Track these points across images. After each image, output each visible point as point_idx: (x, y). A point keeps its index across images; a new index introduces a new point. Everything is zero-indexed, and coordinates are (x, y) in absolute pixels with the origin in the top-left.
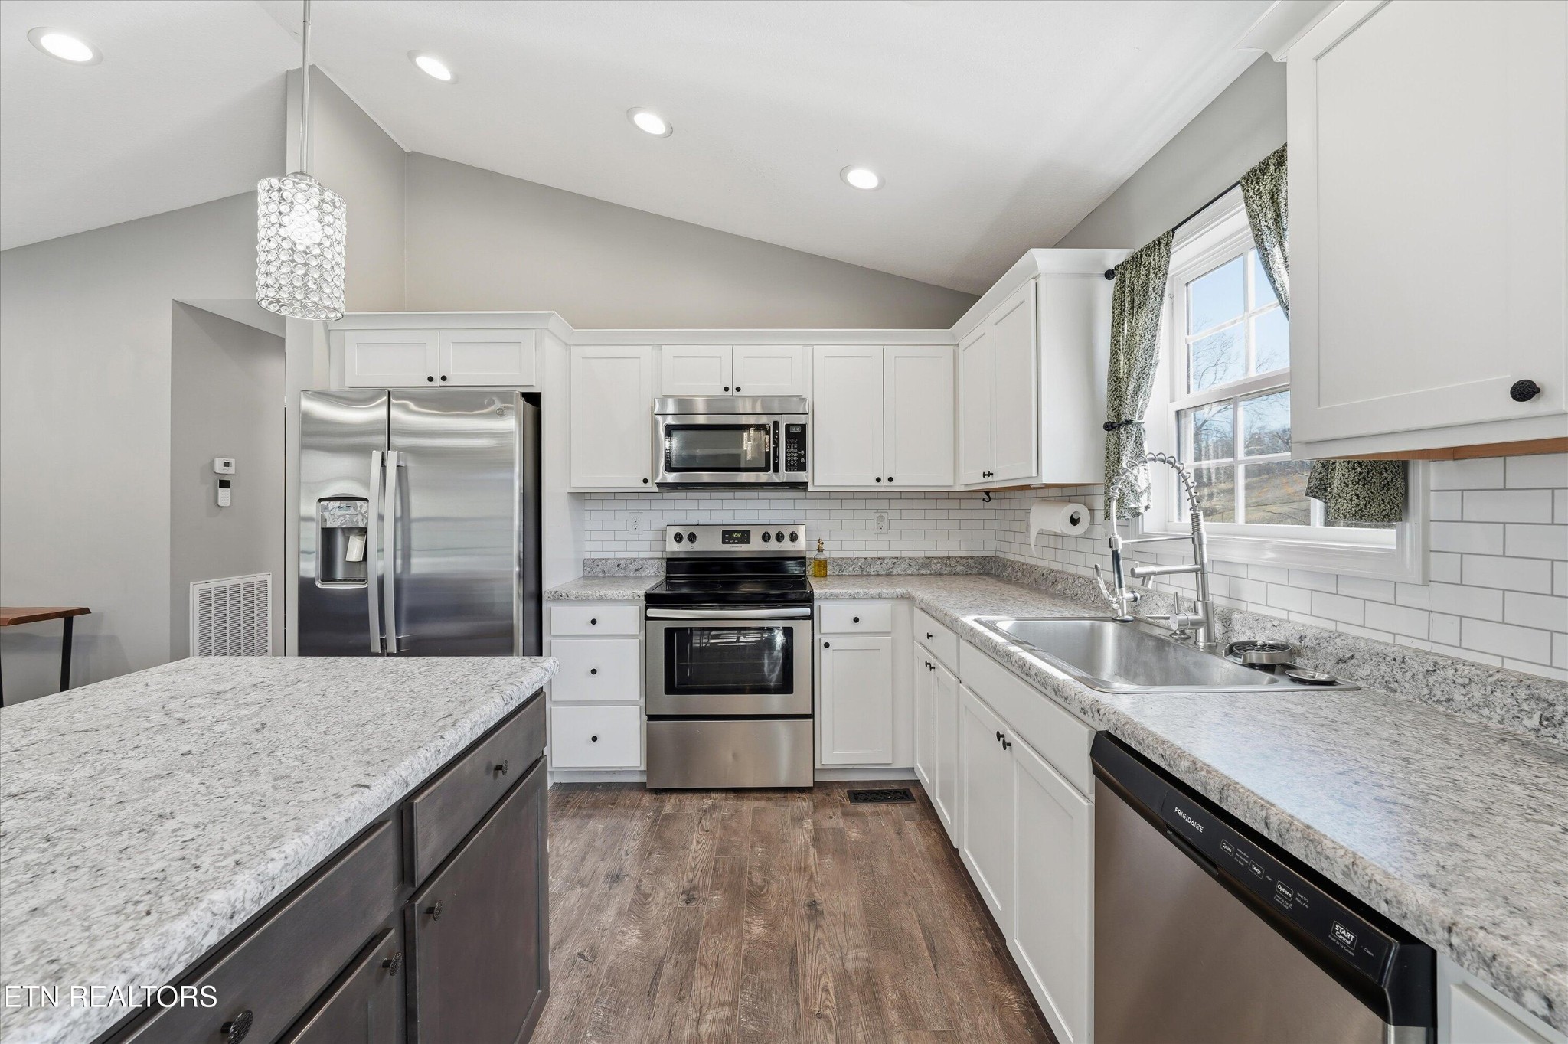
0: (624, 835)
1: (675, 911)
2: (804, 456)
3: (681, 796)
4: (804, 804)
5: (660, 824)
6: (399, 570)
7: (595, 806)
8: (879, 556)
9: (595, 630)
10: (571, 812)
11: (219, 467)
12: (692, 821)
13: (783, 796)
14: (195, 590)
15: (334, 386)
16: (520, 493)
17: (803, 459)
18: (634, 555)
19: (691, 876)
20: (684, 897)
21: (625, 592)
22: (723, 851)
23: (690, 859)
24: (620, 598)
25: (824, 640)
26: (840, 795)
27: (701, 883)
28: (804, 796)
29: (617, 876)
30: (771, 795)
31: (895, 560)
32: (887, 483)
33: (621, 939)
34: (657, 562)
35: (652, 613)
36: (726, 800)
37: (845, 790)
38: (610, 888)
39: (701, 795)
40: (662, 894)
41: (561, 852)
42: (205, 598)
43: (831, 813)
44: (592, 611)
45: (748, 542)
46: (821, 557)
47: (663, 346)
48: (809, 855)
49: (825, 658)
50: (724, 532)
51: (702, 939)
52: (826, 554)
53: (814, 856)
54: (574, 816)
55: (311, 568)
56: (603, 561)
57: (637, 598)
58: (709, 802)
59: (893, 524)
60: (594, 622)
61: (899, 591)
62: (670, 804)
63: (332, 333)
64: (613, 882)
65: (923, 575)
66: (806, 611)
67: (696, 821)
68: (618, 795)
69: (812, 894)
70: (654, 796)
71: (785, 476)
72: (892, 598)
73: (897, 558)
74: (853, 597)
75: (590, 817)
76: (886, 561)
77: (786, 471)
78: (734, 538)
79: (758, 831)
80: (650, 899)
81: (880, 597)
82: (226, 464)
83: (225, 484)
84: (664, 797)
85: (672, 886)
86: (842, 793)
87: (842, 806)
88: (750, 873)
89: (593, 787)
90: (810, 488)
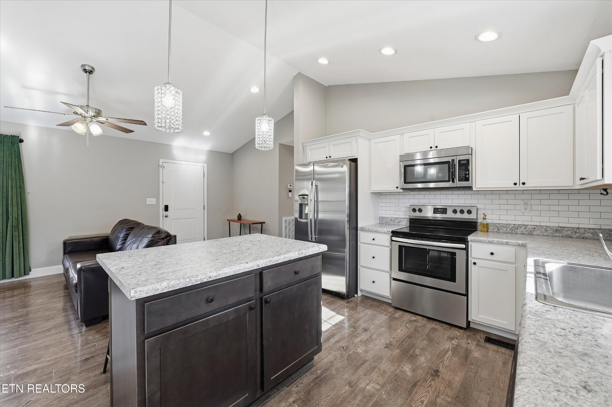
0: (376, 318)
1: (379, 348)
2: (469, 174)
3: (404, 313)
4: (458, 333)
5: (392, 318)
6: (316, 217)
7: (371, 306)
8: (524, 224)
9: (373, 242)
10: (363, 305)
11: (289, 187)
12: (404, 322)
13: (450, 327)
14: (284, 219)
15: (305, 163)
16: (348, 193)
17: (467, 176)
18: (398, 216)
19: (392, 340)
20: (385, 345)
21: (385, 230)
22: (410, 337)
23: (395, 335)
24: (383, 232)
25: (474, 261)
26: (481, 337)
27: (394, 344)
28: (461, 331)
29: (366, 330)
30: (444, 325)
31: (535, 227)
32: (521, 185)
33: (357, 348)
34: (406, 220)
35: (394, 238)
36: (422, 320)
37: (485, 336)
38: (362, 332)
39: (412, 315)
40: (378, 341)
41: (353, 316)
42: (286, 221)
43: (471, 342)
44: (373, 235)
45: (446, 213)
46: (485, 222)
47: (404, 134)
48: (447, 353)
49: (473, 269)
50: (434, 209)
51: (384, 361)
52: (488, 221)
53: (450, 355)
54: (363, 307)
55: (297, 215)
56: (386, 218)
57: (389, 232)
58: (415, 318)
59: (534, 207)
60: (374, 239)
61: (520, 242)
62: (399, 313)
63: (304, 147)
64: (364, 331)
65: (556, 236)
66: (463, 246)
67: (405, 323)
68: (381, 305)
69: (439, 367)
70: (394, 309)
71: (458, 183)
72: (515, 245)
73: (537, 226)
74: (491, 243)
75: (368, 308)
76: (528, 227)
77: (459, 181)
78: (439, 211)
79: (429, 336)
80: (373, 341)
81: (507, 244)
82: (291, 186)
83: (290, 191)
84: (397, 311)
85: (383, 341)
86: (482, 336)
87: (479, 341)
88: (416, 349)
89: (374, 300)
90: (474, 189)
